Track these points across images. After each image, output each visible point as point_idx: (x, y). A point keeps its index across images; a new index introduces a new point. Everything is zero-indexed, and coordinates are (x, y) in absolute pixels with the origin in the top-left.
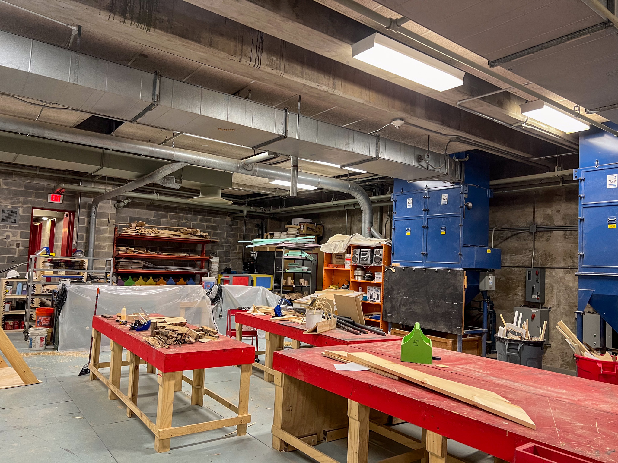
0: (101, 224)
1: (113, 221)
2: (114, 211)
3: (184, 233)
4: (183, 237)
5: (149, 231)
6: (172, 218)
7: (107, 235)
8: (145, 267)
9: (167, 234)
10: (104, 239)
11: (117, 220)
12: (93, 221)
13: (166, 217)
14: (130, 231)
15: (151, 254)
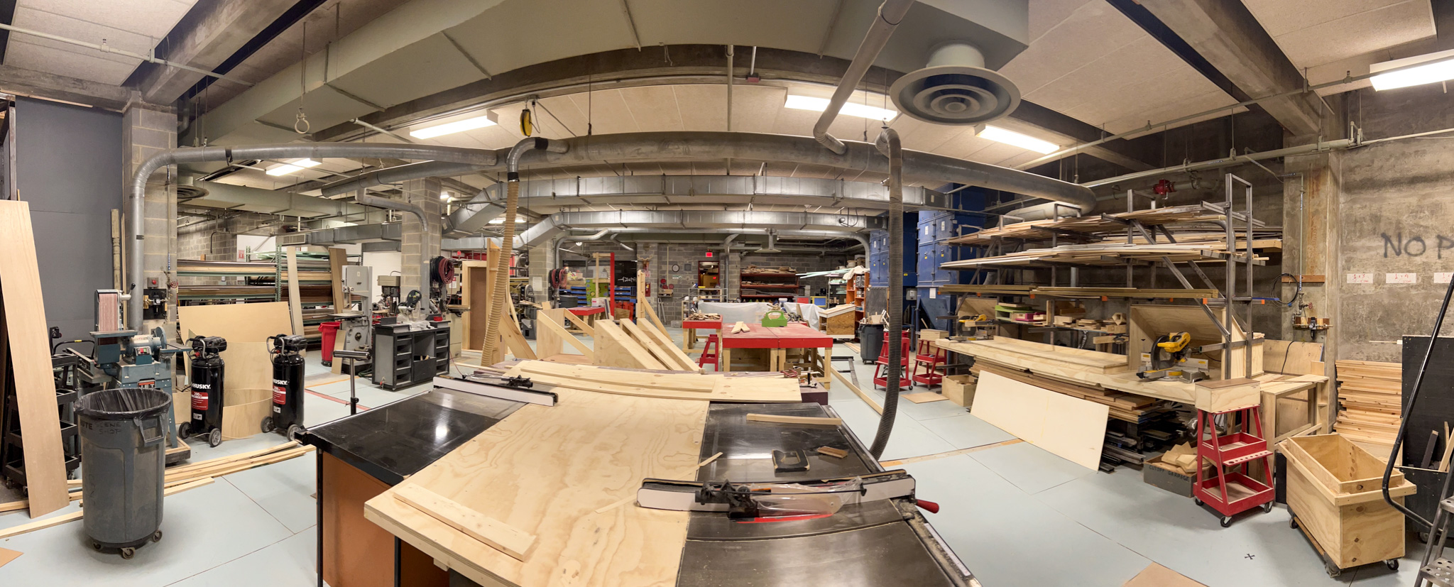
0: (732, 268)
1: (739, 266)
2: (739, 259)
3: (782, 270)
4: (781, 273)
5: (758, 270)
6: (778, 260)
7: (736, 274)
8: (757, 293)
9: (770, 271)
10: (735, 277)
11: (741, 264)
12: (727, 267)
13: (773, 260)
14: (747, 272)
15: (762, 285)
